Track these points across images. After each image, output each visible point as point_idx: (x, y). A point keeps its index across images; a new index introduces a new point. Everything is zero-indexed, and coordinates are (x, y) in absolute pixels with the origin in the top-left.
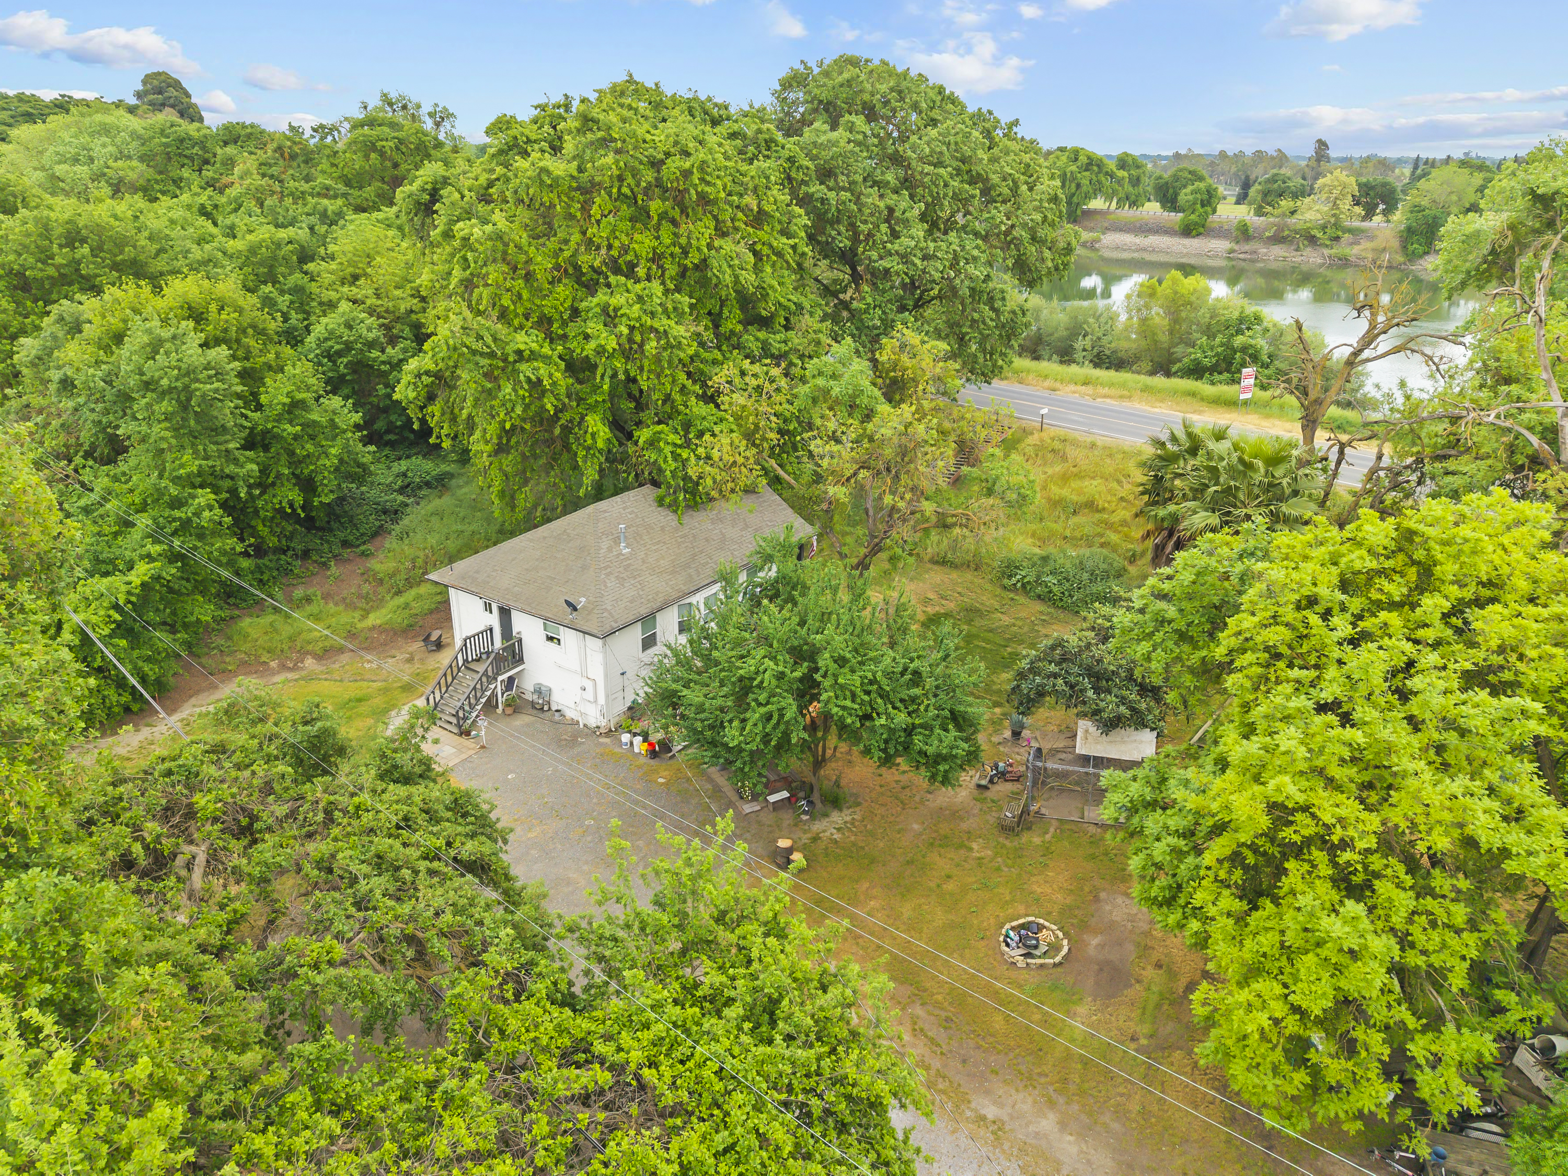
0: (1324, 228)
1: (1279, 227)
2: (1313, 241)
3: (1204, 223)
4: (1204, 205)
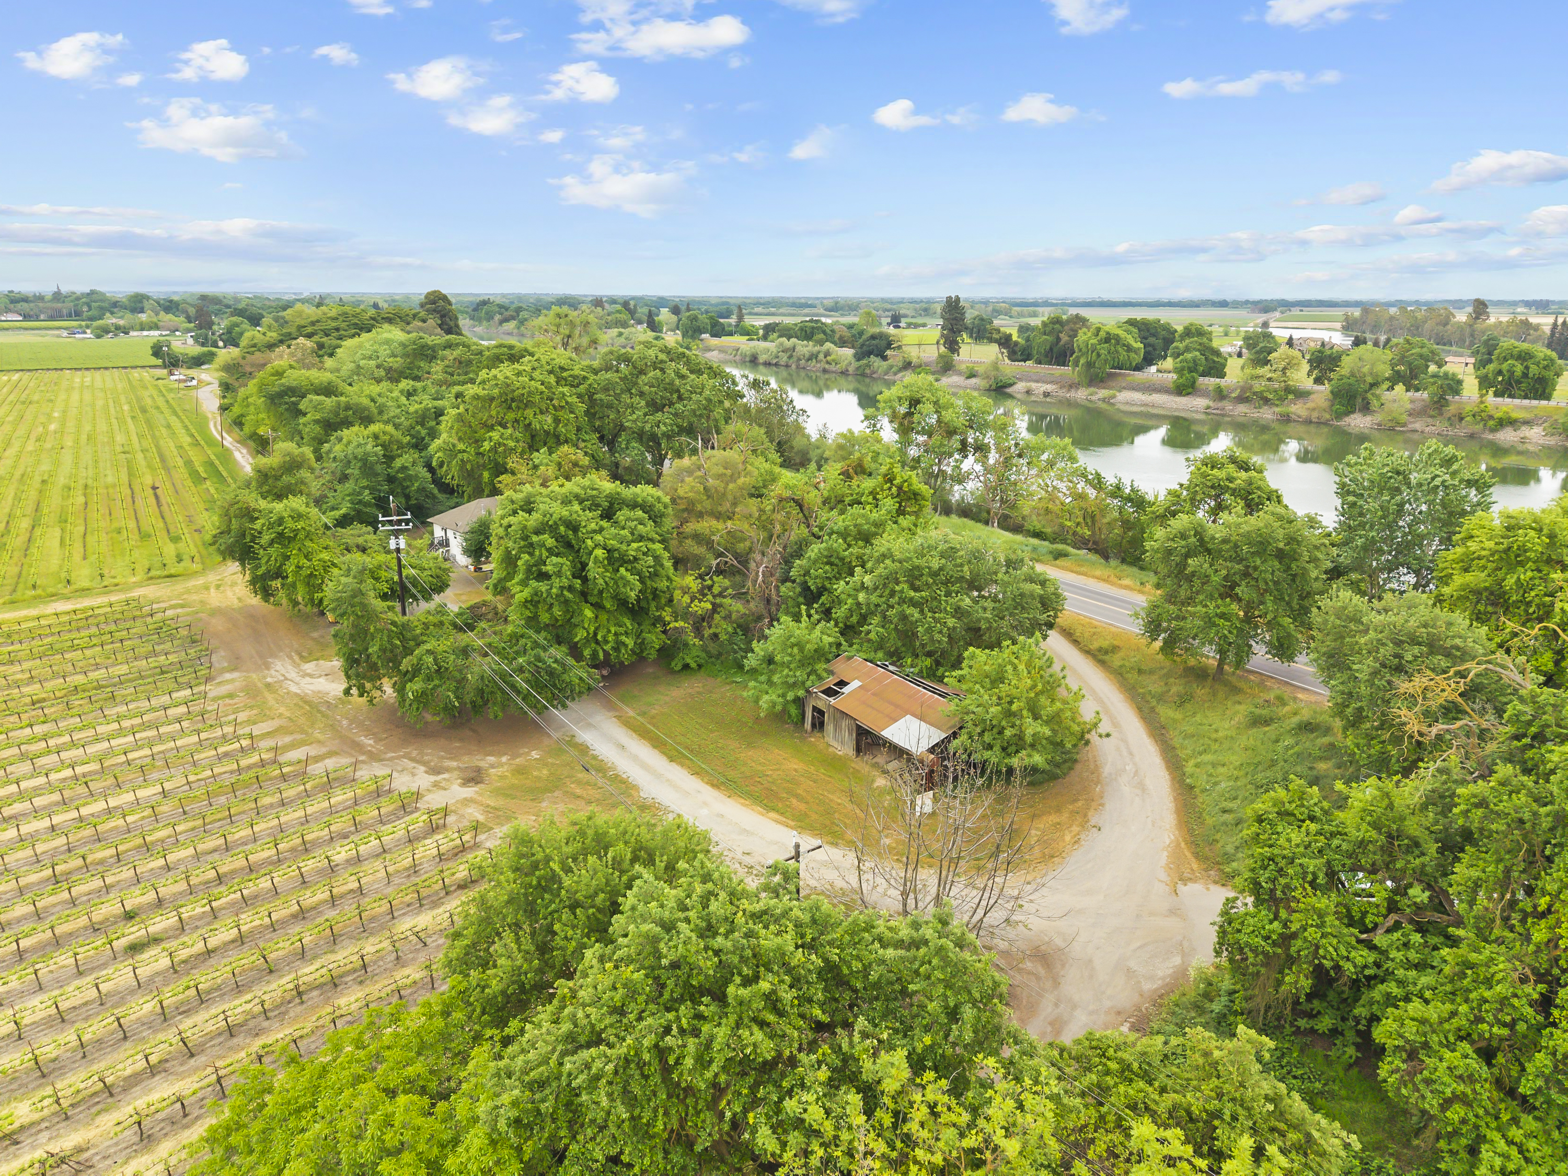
1: (1244, 390)
2: (1266, 401)
3: (1193, 384)
4: (1190, 371)
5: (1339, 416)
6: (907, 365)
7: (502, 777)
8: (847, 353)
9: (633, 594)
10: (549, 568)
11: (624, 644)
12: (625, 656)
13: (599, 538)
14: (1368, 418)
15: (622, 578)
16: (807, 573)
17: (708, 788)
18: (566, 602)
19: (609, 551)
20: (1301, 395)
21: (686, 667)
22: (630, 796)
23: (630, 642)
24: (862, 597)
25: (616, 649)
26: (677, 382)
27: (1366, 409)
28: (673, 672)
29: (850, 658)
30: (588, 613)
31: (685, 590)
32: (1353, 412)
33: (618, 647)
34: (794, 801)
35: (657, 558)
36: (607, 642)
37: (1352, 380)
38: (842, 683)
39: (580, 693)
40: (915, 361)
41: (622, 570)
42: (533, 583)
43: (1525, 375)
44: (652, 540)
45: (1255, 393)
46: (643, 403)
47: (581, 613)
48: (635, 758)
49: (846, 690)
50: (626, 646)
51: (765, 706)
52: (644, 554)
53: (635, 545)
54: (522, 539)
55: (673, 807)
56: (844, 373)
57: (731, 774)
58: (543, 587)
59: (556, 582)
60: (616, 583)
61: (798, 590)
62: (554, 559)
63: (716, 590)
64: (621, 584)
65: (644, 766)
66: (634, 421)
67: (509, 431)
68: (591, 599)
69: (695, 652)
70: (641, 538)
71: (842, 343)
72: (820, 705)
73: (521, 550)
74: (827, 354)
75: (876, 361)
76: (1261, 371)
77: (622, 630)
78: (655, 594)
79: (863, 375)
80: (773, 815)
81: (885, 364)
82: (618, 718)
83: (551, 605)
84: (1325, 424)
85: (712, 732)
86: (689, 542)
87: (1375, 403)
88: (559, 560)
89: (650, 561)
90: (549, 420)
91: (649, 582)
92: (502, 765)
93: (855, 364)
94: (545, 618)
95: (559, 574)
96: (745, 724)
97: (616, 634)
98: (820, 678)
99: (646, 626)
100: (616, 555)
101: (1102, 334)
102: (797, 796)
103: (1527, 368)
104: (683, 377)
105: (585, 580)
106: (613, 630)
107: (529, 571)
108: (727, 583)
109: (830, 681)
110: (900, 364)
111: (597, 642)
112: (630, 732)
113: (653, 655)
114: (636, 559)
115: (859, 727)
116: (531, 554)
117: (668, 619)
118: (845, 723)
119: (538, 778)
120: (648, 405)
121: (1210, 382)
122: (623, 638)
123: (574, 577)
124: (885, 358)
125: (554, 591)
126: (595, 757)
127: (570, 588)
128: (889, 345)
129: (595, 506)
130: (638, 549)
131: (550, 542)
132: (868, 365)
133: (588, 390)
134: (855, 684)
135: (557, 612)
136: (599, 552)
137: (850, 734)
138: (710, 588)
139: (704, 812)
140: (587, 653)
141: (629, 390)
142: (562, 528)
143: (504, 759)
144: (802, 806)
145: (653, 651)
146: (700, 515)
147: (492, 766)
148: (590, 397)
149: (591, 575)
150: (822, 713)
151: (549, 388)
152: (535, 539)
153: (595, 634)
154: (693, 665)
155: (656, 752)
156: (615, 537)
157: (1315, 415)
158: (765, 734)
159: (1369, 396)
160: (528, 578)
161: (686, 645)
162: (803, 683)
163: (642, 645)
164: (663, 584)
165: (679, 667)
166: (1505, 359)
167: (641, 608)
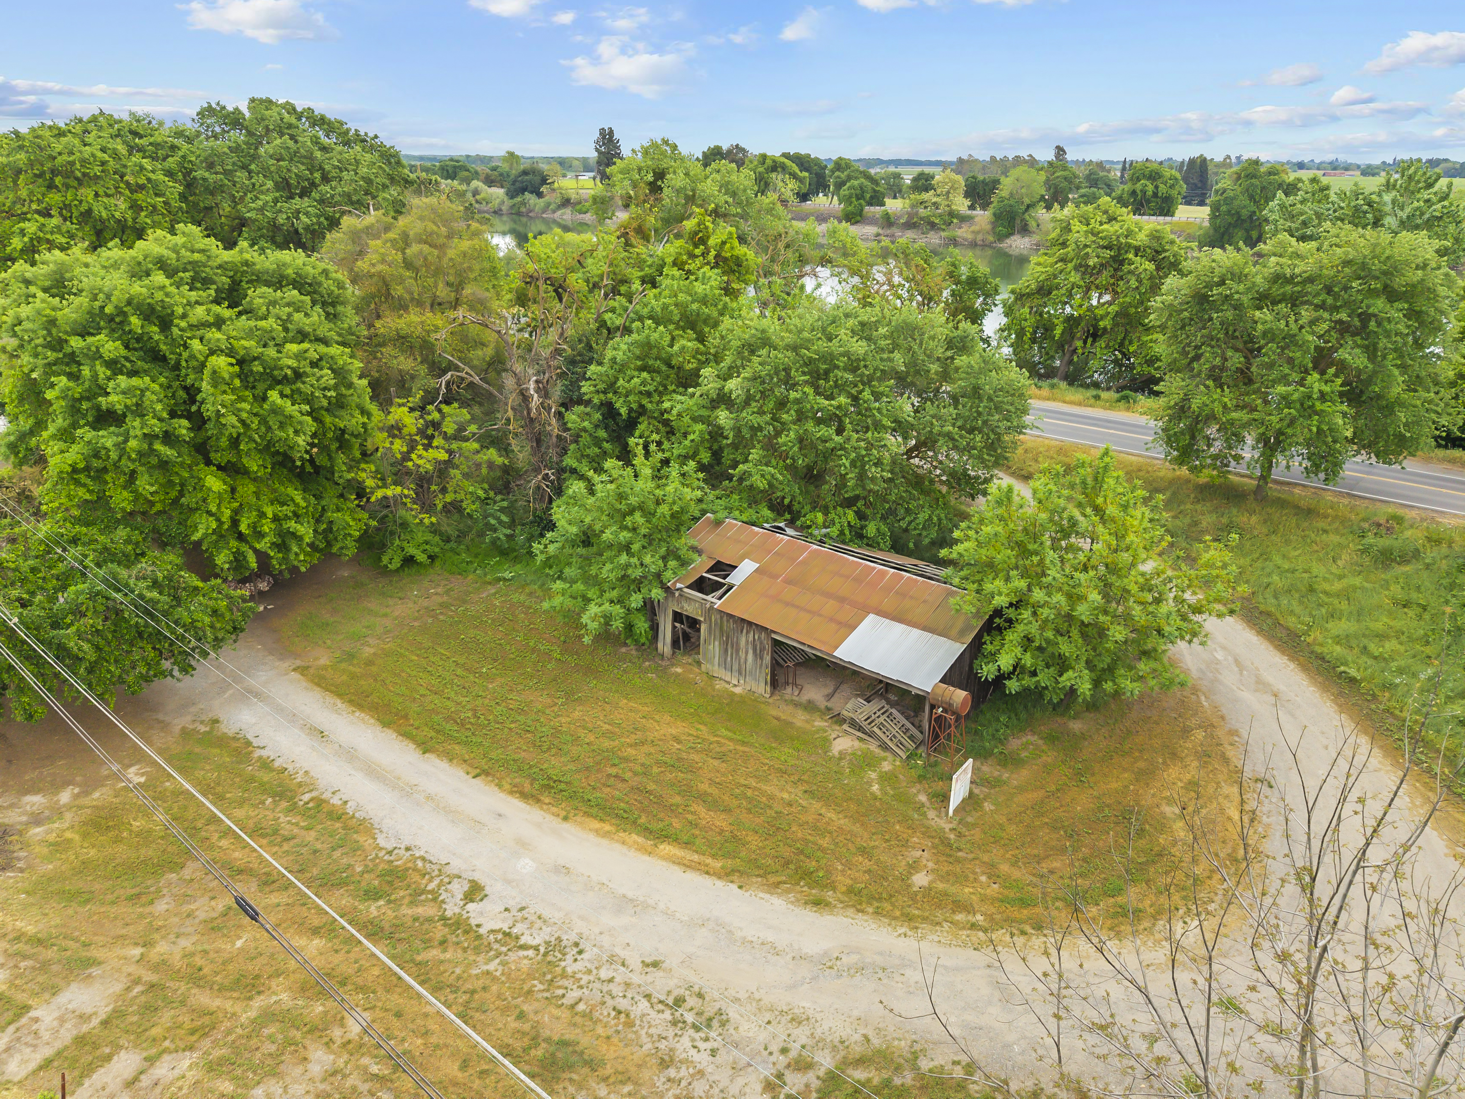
1: (910, 215)
2: (933, 226)
3: (860, 213)
4: (858, 199)
5: (1001, 238)
6: (566, 202)
7: (59, 846)
8: (498, 192)
9: (301, 441)
10: (114, 400)
11: (294, 535)
12: (300, 558)
13: (214, 335)
14: (1027, 239)
15: (276, 411)
16: (611, 386)
17: (516, 804)
18: (164, 465)
19: (241, 362)
20: (963, 219)
21: (409, 561)
22: (356, 849)
23: (305, 531)
24: (723, 417)
25: (282, 546)
26: (318, 154)
27: (1025, 230)
28: (385, 572)
29: (718, 523)
30: (214, 483)
31: (395, 431)
32: (1012, 234)
33: (283, 543)
34: (701, 810)
35: (340, 373)
36: (260, 535)
37: (1012, 202)
38: (723, 568)
39: (218, 642)
40: (573, 197)
41: (274, 396)
42: (86, 433)
43: (1155, 195)
44: (325, 342)
45: (922, 219)
46: (270, 184)
47: (199, 486)
48: (350, 755)
49: (736, 578)
50: (299, 539)
51: (593, 626)
52: (314, 364)
53: (293, 348)
54: (49, 346)
55: (457, 865)
56: (497, 212)
57: (555, 765)
58: (107, 439)
59: (134, 425)
60: (264, 421)
61: (598, 416)
62: (123, 381)
63: (449, 427)
64: (273, 422)
65: (373, 772)
66: (261, 210)
67: (55, 221)
68: (215, 457)
69: (420, 537)
70: (302, 336)
71: (490, 182)
72: (689, 610)
73: (50, 369)
74: (475, 193)
75: (531, 199)
76: (925, 196)
77: (287, 510)
78: (342, 438)
79: (519, 214)
80: (666, 848)
81: (541, 202)
82: (302, 670)
83: (133, 474)
84: (990, 246)
85: (490, 678)
86: (388, 350)
87: (1033, 224)
88: (135, 381)
89: (327, 377)
90: (123, 205)
91: (328, 419)
92: (58, 812)
93: (508, 202)
94: (121, 500)
95: (139, 410)
96: (548, 655)
97: (276, 519)
98: (684, 563)
99: (330, 499)
100: (257, 368)
101: (769, 162)
102: (702, 797)
103: (1157, 187)
104: (324, 149)
105: (198, 421)
106: (269, 511)
107: (74, 409)
108: (465, 414)
109: (700, 566)
110: (558, 201)
111: (241, 537)
112: (330, 699)
113: (351, 549)
114: (298, 375)
115: (776, 643)
116: (74, 377)
117: (370, 483)
118: (744, 640)
119: (145, 836)
120: (277, 187)
121: (875, 211)
122: (292, 525)
123: (173, 414)
124: (540, 195)
125: (133, 444)
126: (266, 764)
127: (168, 438)
128: (544, 181)
129: (200, 281)
130: (299, 356)
131: (111, 347)
132: (523, 203)
133: (181, 165)
134: (746, 569)
135: (146, 485)
136: (221, 362)
137: (758, 655)
138: (436, 425)
139: (526, 865)
140: (222, 559)
141: (245, 167)
142: (135, 321)
143: (65, 797)
144: (721, 821)
145: (350, 543)
146: (402, 306)
147: (37, 820)
148: (187, 173)
149: (208, 409)
150: (694, 623)
151: (116, 155)
152: (76, 343)
153: (235, 523)
154: (421, 558)
155: (390, 735)
156: (249, 334)
157: (979, 237)
158: (589, 671)
159: (1027, 217)
160: (75, 426)
161: (404, 525)
162: (658, 575)
163: (328, 534)
164: (353, 421)
165: (396, 564)
166: (1138, 180)
167: (317, 469)
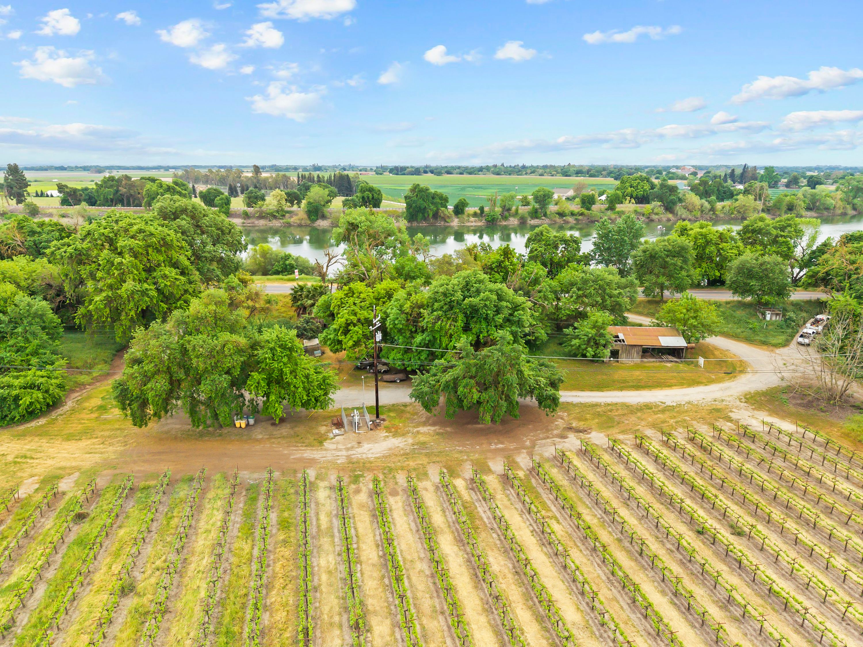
0: (278, 211)
2: (275, 217)
49: (622, 338)
72: (616, 347)
118: (634, 350)
134: (621, 335)
137: (638, 353)
150: (617, 351)
